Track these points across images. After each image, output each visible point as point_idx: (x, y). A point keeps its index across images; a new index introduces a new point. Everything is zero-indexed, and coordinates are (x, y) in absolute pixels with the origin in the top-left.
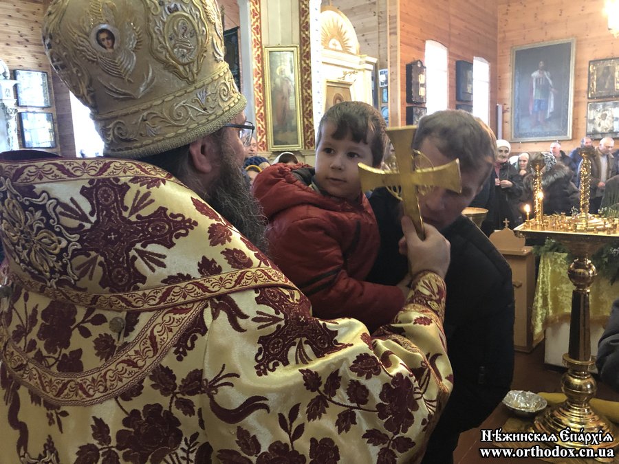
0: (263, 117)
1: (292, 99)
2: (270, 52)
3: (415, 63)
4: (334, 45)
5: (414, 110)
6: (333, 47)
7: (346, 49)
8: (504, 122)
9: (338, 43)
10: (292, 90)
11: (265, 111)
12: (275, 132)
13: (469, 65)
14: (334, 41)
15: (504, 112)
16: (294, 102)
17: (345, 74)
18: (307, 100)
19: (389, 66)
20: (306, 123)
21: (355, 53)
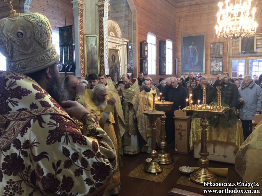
0: (83, 63)
1: (95, 56)
2: (87, 36)
3: (143, 42)
4: (112, 34)
5: (143, 61)
6: (111, 35)
7: (116, 36)
8: (178, 66)
9: (113, 33)
10: (96, 52)
11: (84, 60)
12: (88, 69)
13: (165, 43)
14: (111, 32)
15: (178, 62)
16: (97, 57)
17: (116, 46)
18: (102, 57)
19: (133, 42)
20: (101, 66)
21: (120, 37)
